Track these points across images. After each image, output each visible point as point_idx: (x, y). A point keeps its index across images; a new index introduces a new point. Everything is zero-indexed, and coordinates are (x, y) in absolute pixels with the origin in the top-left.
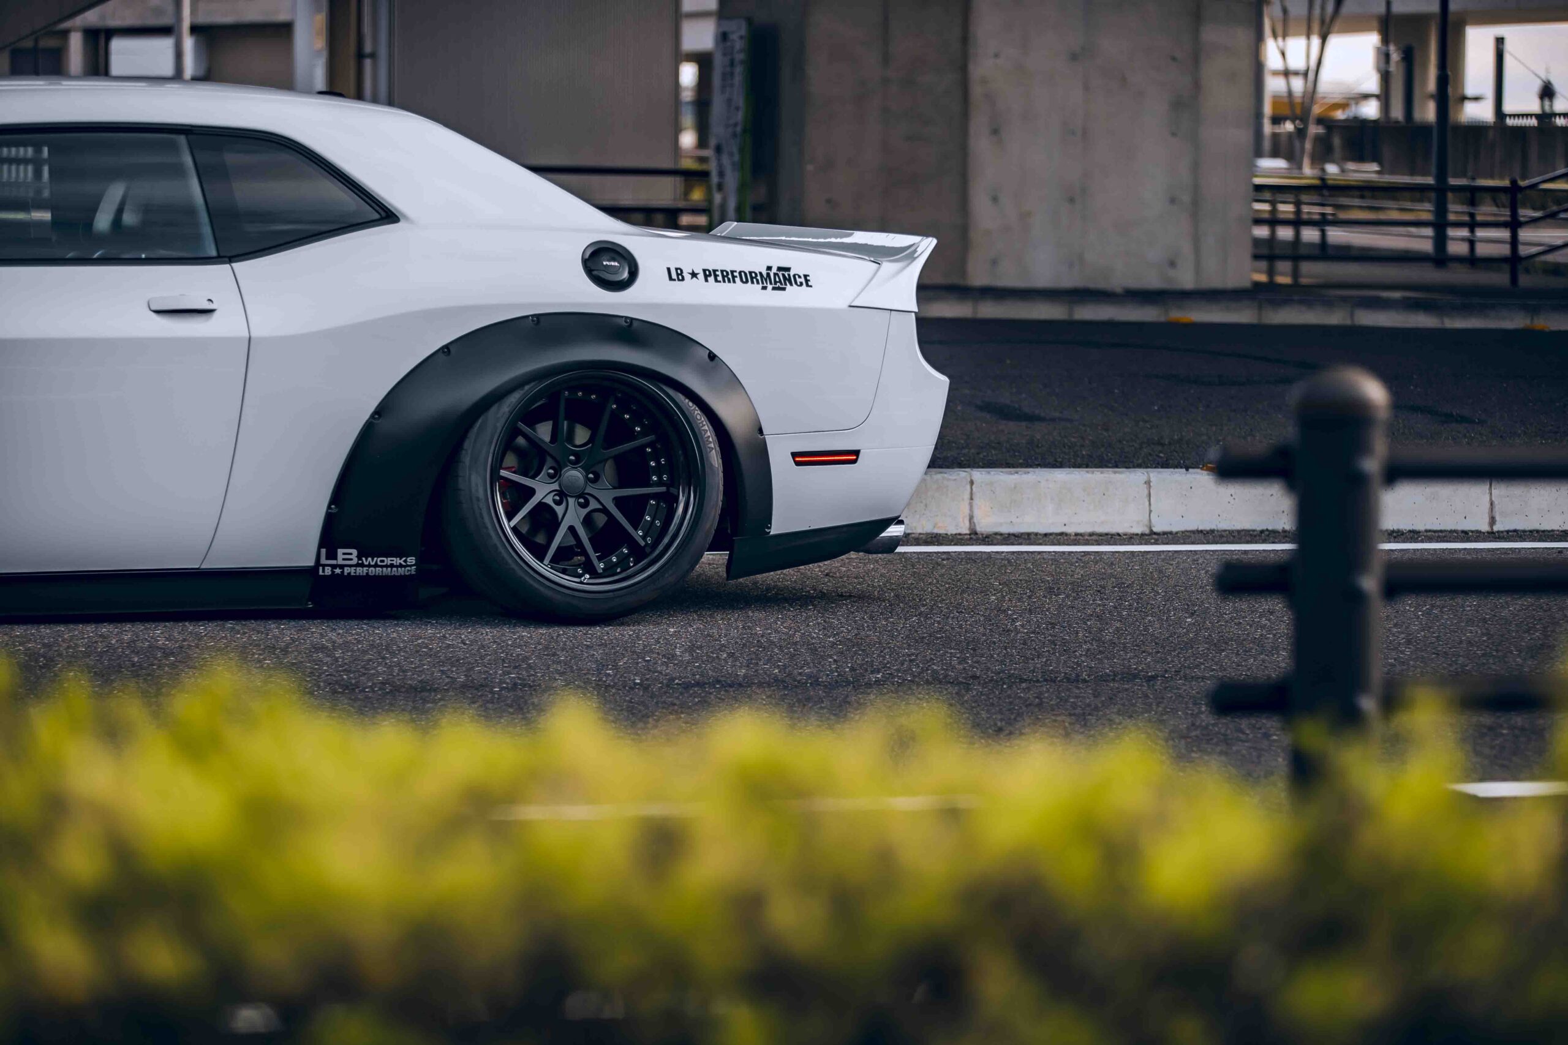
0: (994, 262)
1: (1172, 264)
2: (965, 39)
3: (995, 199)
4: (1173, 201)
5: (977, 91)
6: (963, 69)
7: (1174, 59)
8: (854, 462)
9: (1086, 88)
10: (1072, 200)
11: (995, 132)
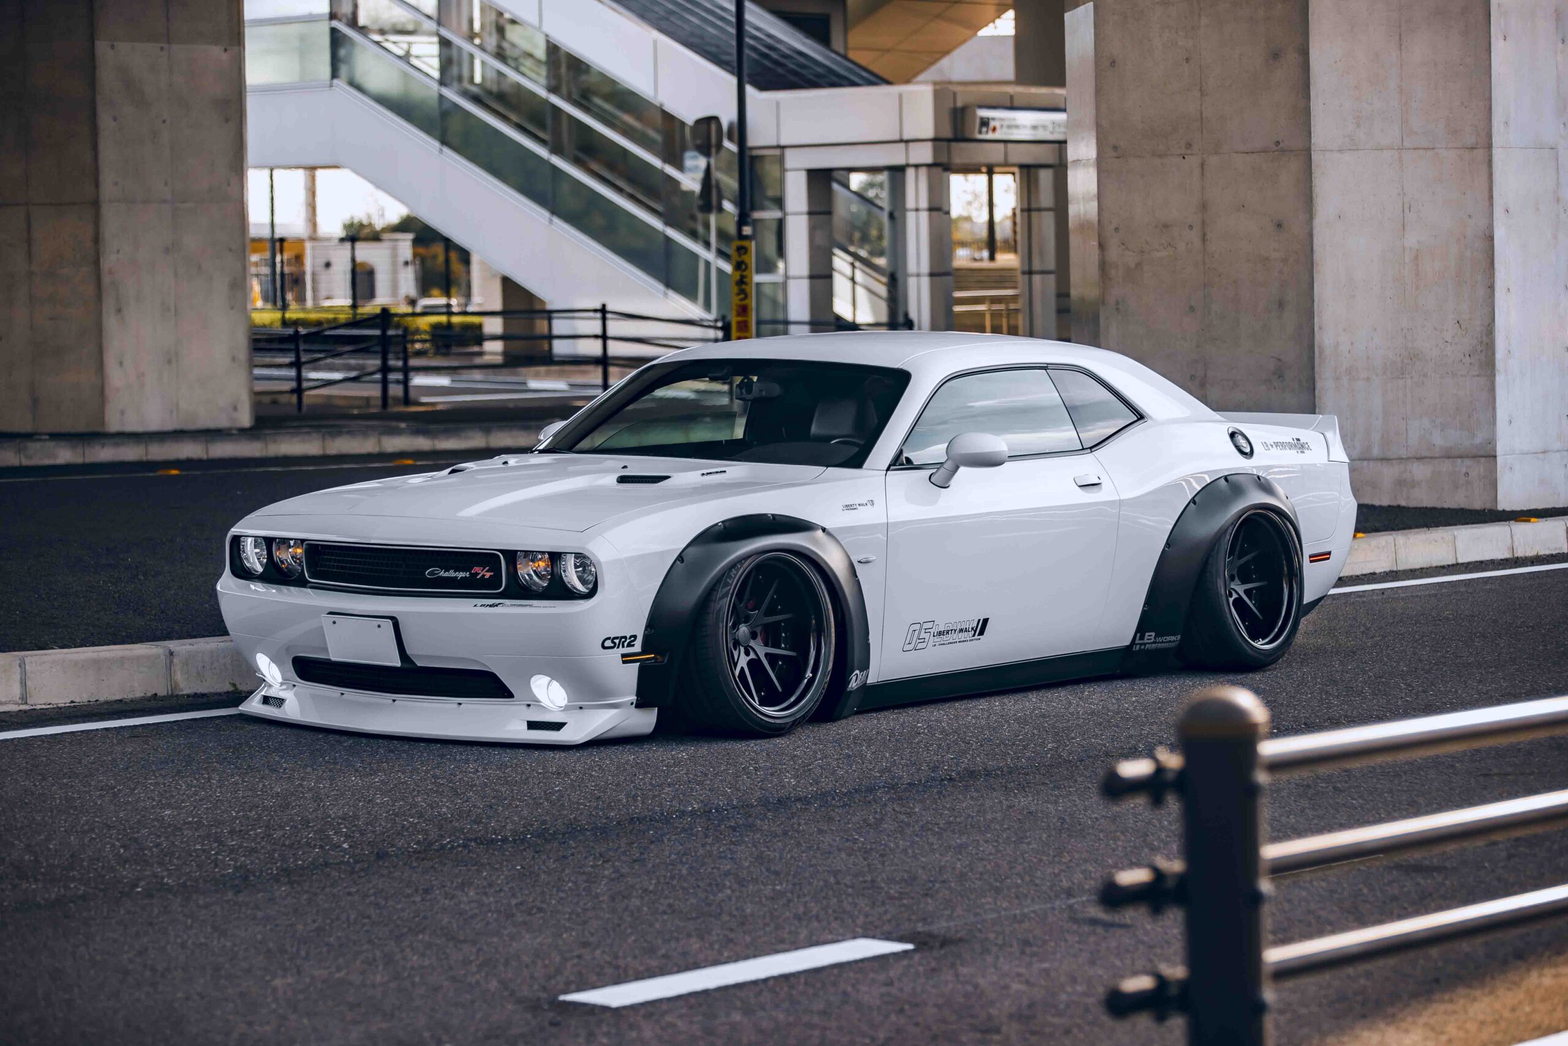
0: (122, 413)
1: (235, 408)
2: (97, 239)
3: (121, 364)
4: (234, 359)
5: (106, 280)
6: (97, 263)
7: (230, 250)
8: (1328, 559)
9: (176, 275)
10: (169, 362)
11: (119, 311)
